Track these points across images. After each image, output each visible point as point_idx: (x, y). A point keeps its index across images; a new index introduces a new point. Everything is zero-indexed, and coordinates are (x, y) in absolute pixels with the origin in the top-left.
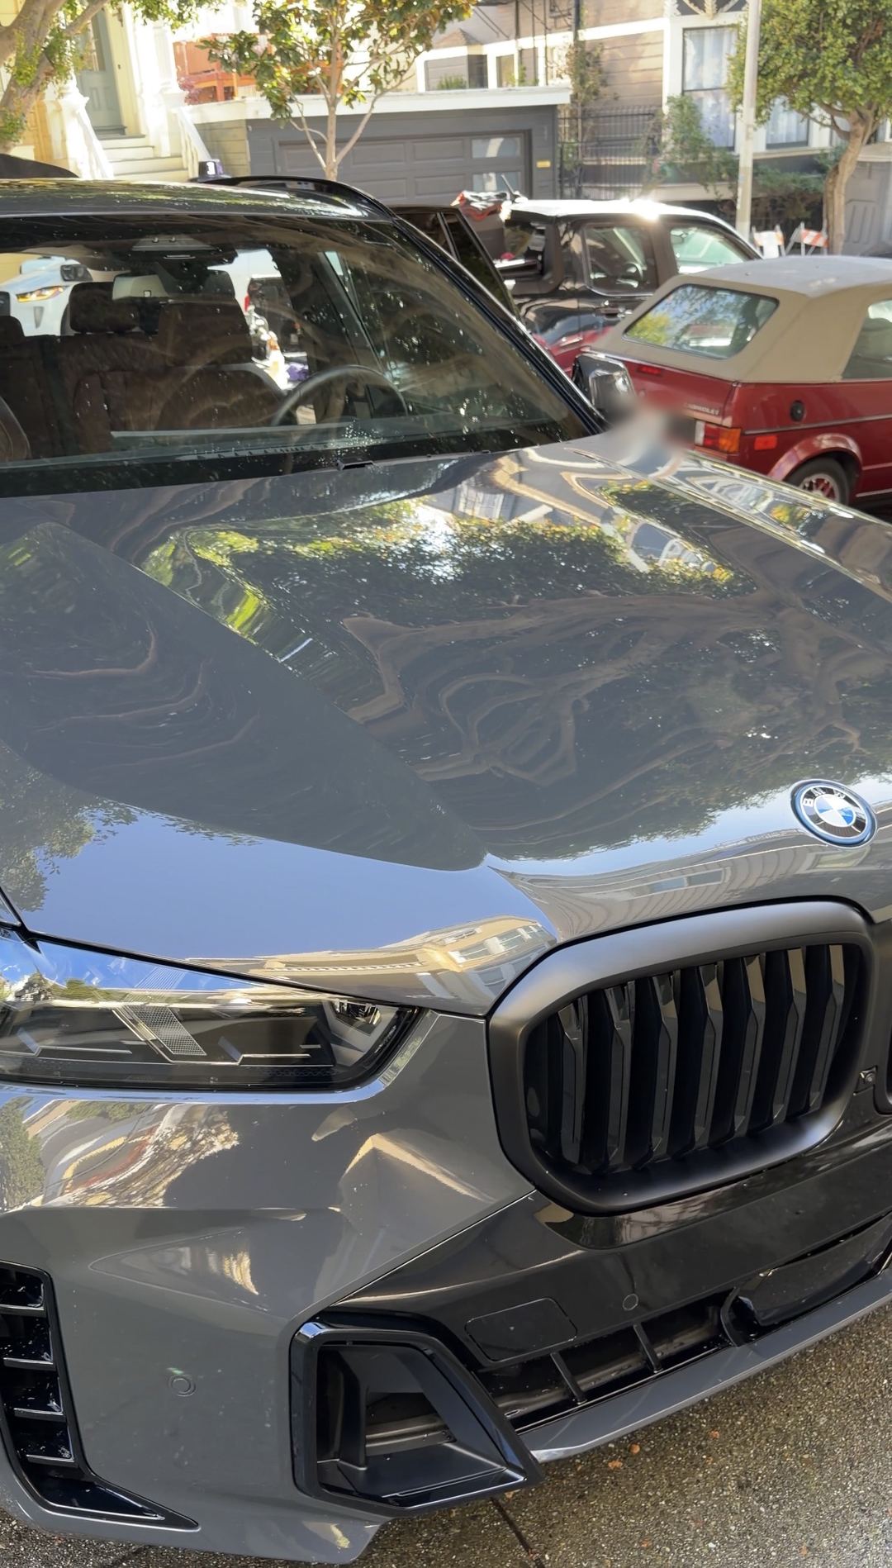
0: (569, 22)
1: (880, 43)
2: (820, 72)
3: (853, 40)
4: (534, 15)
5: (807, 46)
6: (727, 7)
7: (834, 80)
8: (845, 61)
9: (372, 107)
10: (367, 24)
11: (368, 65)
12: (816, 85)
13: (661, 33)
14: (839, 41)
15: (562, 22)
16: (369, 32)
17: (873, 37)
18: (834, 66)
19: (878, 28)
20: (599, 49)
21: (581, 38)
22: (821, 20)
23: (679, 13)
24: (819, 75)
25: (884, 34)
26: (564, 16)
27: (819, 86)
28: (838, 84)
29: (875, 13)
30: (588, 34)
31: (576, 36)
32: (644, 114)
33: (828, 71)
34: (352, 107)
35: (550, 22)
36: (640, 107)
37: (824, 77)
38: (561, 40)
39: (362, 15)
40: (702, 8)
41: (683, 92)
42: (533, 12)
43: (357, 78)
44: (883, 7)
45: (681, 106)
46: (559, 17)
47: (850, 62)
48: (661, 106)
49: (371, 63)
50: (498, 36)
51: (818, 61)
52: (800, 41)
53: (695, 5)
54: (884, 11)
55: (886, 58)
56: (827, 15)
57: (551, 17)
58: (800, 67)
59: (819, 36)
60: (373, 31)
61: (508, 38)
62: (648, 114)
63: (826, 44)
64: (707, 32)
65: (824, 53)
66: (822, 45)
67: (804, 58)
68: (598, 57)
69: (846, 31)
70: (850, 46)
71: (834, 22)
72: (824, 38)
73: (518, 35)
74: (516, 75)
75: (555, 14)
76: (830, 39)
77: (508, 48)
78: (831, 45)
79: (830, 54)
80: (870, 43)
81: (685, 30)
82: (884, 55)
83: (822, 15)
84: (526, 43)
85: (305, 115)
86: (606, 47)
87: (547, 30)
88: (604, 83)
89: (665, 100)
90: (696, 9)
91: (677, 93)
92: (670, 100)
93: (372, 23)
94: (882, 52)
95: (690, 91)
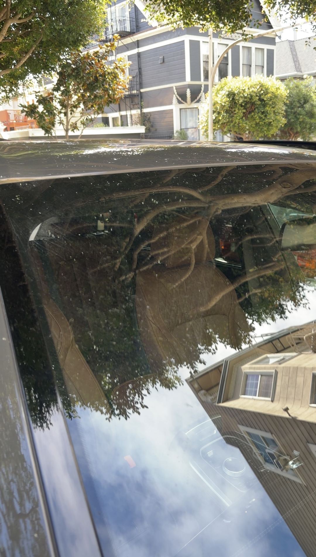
0: (138, 106)
1: (254, 112)
2: (234, 121)
3: (244, 111)
4: (126, 104)
5: (229, 113)
6: (194, 102)
7: (239, 123)
8: (242, 118)
9: (82, 132)
10: (79, 103)
11: (80, 117)
12: (233, 125)
13: (172, 110)
14: (240, 111)
15: (136, 106)
16: (80, 106)
17: (251, 111)
18: (239, 119)
19: (252, 108)
20: (149, 115)
21: (143, 112)
22: (233, 105)
23: (178, 103)
24: (234, 122)
25: (255, 109)
26: (137, 104)
27: (234, 126)
28: (240, 125)
29: (251, 103)
30: (145, 110)
31: (141, 111)
32: (168, 137)
33: (237, 121)
34: (74, 132)
35: (132, 106)
36: (166, 134)
37: (235, 123)
38: (136, 112)
39: (77, 100)
40: (186, 101)
41: (181, 129)
42: (125, 103)
43: (76, 122)
44: (254, 101)
45: (181, 133)
46: (135, 105)
47: (244, 118)
48: (173, 134)
49: (81, 116)
50: (113, 111)
51: (233, 118)
52: (227, 112)
53: (184, 101)
54: (254, 102)
55: (256, 117)
56: (235, 103)
57: (132, 105)
58: (228, 120)
59: (233, 110)
60: (82, 106)
61: (116, 111)
62: (169, 137)
63: (236, 112)
64: (188, 110)
65: (236, 115)
66: (234, 113)
67: (229, 117)
68: (149, 118)
69: (242, 108)
70: (244, 113)
71: (238, 105)
72: (235, 111)
73: (120, 110)
74: (120, 124)
75: (133, 104)
76: (237, 111)
77: (117, 115)
78: (238, 113)
79: (238, 116)
80: (250, 113)
81: (180, 109)
82: (256, 116)
83: (233, 103)
84: (123, 113)
85: (57, 135)
86: (152, 114)
87: (131, 109)
88: (152, 126)
89: (175, 132)
90: (184, 102)
91: (179, 129)
92: (177, 132)
93: (81, 102)
94: (254, 115)
95: (184, 129)
